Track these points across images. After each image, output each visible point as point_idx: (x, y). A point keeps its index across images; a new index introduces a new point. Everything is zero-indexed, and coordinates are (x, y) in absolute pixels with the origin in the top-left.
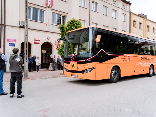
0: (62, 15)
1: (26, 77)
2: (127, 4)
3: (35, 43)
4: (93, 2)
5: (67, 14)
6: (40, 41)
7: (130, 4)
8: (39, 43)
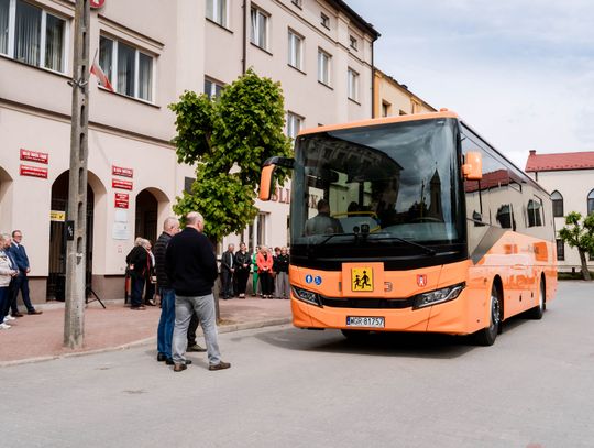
0: (140, 47)
1: (76, 338)
2: (364, 32)
3: (23, 172)
4: (255, 8)
5: (163, 45)
6: (46, 162)
7: (374, 35)
8: (43, 175)
